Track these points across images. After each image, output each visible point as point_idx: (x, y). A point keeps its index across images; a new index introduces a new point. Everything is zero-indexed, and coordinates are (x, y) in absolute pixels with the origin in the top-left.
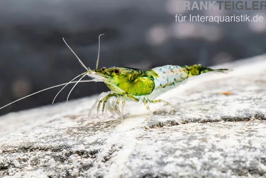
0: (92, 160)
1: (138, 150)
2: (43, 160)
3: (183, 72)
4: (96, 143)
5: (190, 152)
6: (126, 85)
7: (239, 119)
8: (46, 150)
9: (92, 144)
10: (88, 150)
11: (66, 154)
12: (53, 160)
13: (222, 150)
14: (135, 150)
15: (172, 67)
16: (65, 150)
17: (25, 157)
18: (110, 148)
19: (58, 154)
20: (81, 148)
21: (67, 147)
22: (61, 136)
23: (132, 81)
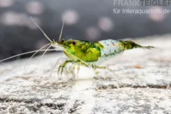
0: (60, 111)
1: (98, 105)
2: (20, 109)
3: (121, 46)
4: (61, 98)
5: (140, 109)
6: (80, 54)
7: (159, 87)
8: (20, 102)
9: (58, 99)
10: (55, 103)
11: (37, 106)
12: (27, 109)
13: (163, 109)
14: (96, 105)
15: (113, 41)
16: (36, 103)
17: (4, 106)
18: (74, 103)
19: (30, 105)
20: (50, 101)
21: (38, 100)
22: (28, 91)
23: (84, 51)
